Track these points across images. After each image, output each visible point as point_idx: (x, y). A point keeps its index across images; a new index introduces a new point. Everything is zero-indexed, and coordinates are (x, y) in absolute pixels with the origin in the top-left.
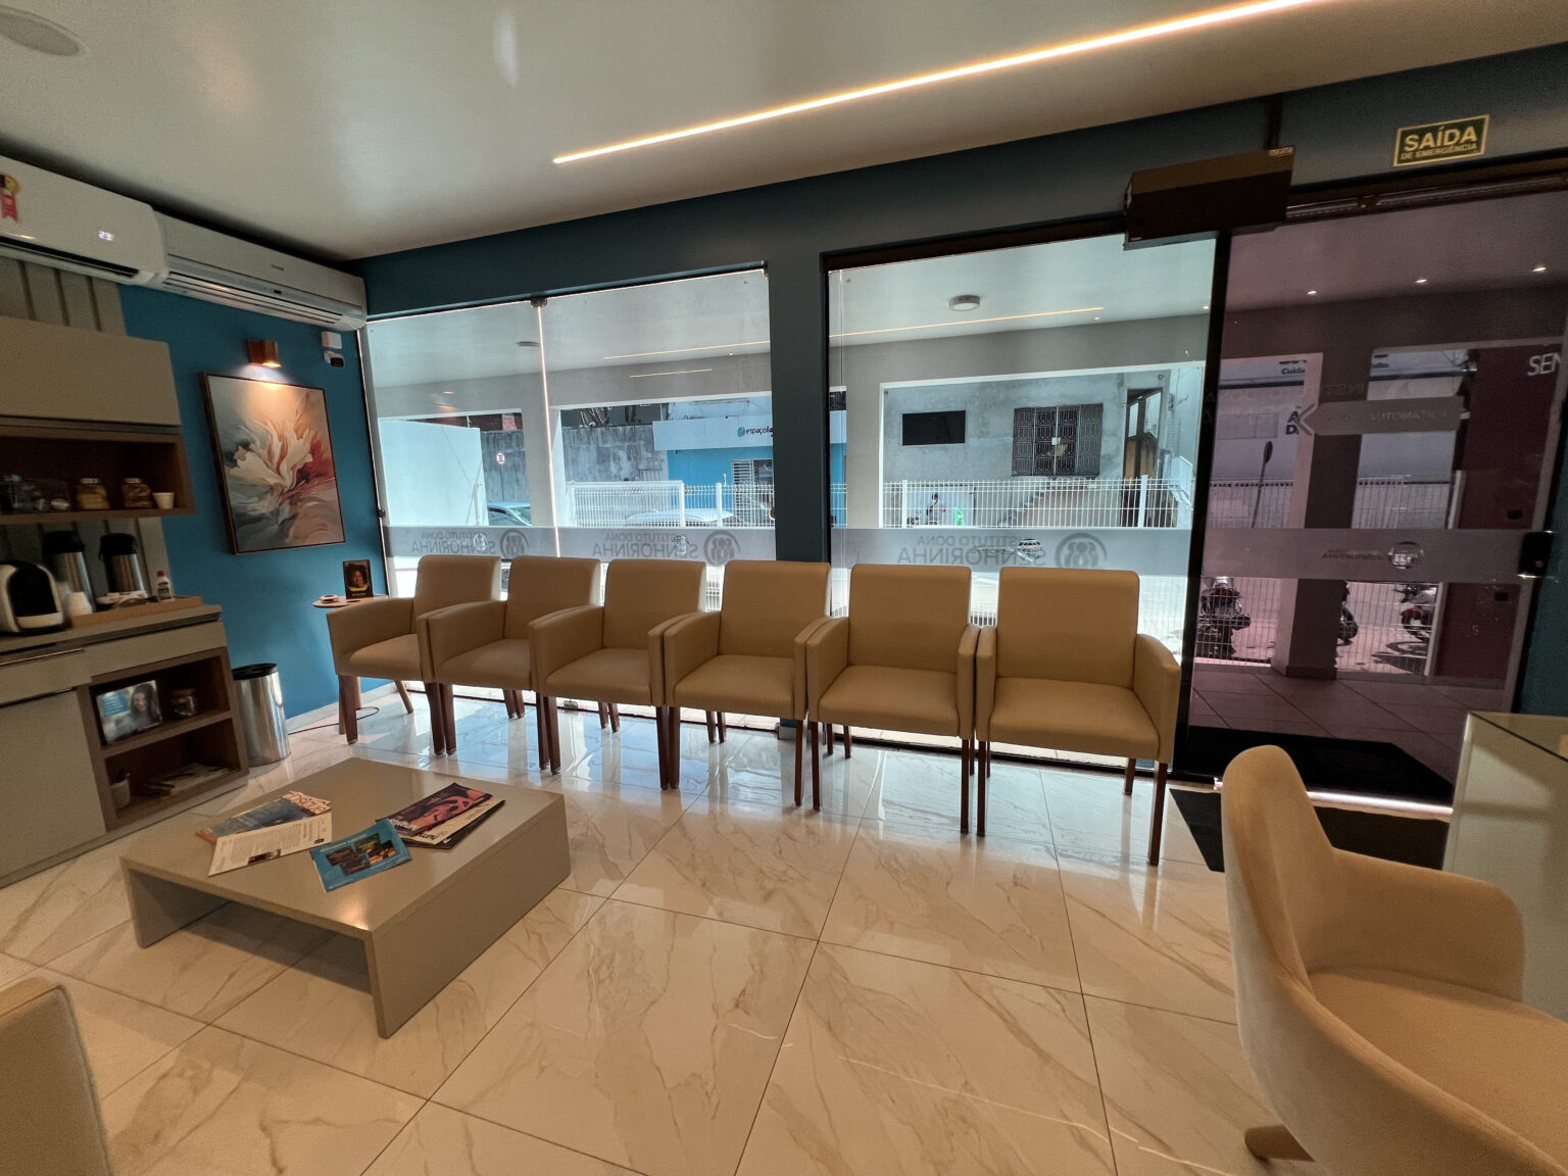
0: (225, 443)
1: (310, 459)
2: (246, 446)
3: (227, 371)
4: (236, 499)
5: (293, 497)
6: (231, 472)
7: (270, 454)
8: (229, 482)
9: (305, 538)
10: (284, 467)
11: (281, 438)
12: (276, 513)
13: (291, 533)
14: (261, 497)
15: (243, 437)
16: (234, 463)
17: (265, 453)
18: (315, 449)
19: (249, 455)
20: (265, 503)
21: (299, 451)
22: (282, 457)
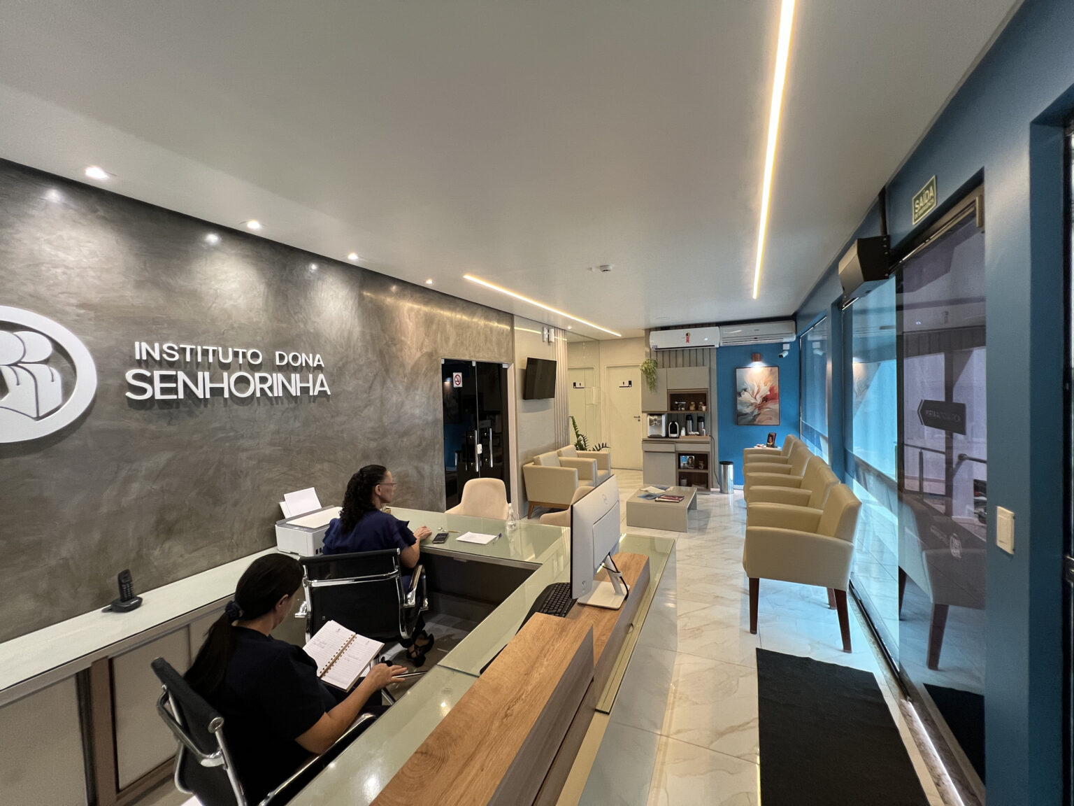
0: (739, 389)
1: (769, 393)
2: (745, 390)
3: (743, 365)
4: (739, 407)
5: (760, 407)
6: (739, 399)
7: (753, 392)
8: (738, 402)
9: (762, 422)
10: (758, 397)
11: (759, 386)
12: (752, 413)
13: (757, 420)
14: (748, 407)
15: (744, 387)
16: (740, 396)
17: (751, 392)
18: (771, 390)
19: (746, 393)
20: (749, 409)
21: (765, 391)
22: (758, 393)
